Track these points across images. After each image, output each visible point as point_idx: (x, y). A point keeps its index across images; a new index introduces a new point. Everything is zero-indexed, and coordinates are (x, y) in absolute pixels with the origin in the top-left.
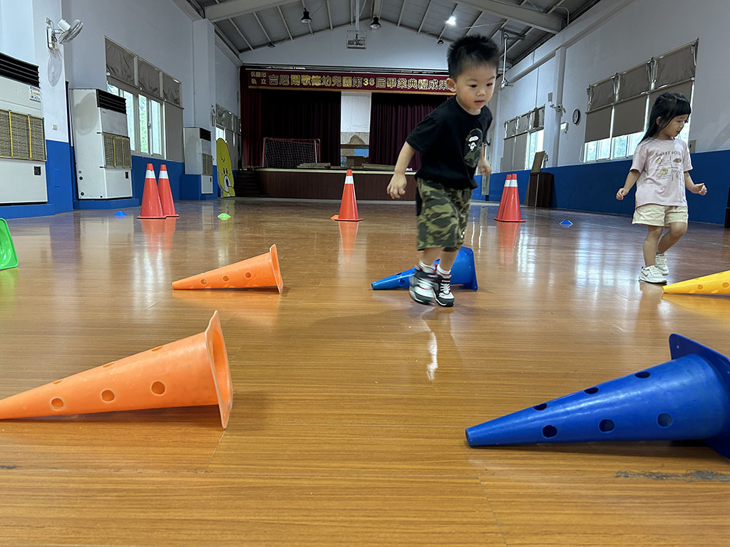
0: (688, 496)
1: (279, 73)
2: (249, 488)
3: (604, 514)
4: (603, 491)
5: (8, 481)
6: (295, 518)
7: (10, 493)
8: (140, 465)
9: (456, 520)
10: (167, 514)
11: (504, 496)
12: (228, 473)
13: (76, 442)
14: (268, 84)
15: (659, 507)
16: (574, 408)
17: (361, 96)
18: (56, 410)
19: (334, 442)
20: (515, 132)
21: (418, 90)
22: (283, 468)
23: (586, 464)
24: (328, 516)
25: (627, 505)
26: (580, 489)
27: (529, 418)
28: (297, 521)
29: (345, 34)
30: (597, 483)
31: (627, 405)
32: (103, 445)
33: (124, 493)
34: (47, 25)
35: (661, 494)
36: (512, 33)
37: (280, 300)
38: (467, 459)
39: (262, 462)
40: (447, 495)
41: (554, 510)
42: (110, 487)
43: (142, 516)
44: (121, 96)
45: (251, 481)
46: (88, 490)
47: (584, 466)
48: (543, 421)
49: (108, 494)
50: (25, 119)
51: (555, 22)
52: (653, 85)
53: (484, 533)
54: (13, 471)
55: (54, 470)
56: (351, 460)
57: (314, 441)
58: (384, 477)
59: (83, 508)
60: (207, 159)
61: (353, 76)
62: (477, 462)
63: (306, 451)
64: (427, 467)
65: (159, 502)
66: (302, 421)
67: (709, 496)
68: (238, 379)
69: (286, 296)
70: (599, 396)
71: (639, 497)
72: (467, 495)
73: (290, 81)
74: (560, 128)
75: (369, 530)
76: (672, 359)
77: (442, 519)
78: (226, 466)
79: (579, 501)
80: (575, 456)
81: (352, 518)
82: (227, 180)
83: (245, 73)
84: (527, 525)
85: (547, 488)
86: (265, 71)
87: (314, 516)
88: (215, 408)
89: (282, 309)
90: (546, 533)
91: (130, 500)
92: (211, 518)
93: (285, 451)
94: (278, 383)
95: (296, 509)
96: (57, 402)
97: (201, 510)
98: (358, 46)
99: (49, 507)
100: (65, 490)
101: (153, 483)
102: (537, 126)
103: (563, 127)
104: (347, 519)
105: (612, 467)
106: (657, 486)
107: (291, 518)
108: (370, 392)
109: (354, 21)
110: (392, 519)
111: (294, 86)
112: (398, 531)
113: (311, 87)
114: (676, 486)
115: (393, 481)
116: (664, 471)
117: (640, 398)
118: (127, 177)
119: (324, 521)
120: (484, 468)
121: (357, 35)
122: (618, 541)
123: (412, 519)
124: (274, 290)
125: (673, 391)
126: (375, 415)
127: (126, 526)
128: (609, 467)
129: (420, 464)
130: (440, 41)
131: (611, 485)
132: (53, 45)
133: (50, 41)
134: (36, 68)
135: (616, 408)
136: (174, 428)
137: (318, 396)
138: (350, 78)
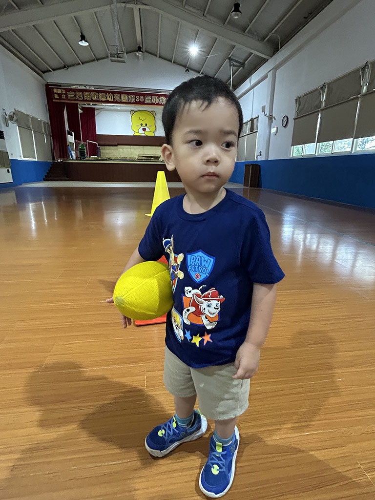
1: (74, 91)
14: (67, 98)
36: (236, 61)
51: (269, 49)
52: (365, 89)
60: (2, 154)
61: (128, 94)
73: (83, 96)
74: (270, 131)
83: (49, 90)
86: (64, 89)
98: (119, 59)
102: (252, 131)
103: (273, 130)
111: (86, 101)
113: (99, 101)
121: (117, 49)
130: (187, 70)
138: (126, 96)
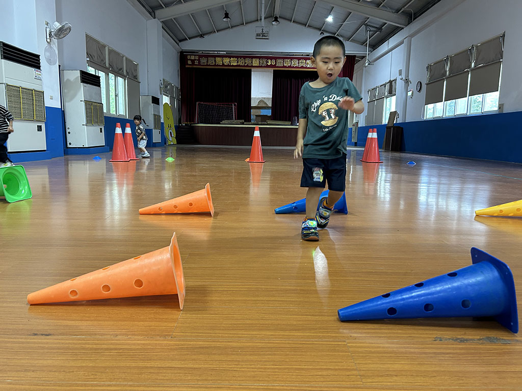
0: (480, 353)
1: (207, 56)
2: (200, 347)
3: (424, 364)
4: (425, 350)
5: (47, 343)
6: (229, 366)
7: (49, 351)
8: (129, 333)
9: (331, 367)
10: (150, 363)
11: (361, 352)
12: (185, 338)
13: (87, 318)
14: (199, 64)
15: (460, 360)
16: (407, 296)
17: (266, 72)
18: (73, 298)
19: (252, 318)
20: (375, 98)
21: (306, 68)
22: (220, 335)
23: (415, 332)
24: (250, 365)
25: (439, 358)
26: (411, 348)
27: (379, 303)
28: (231, 368)
29: (254, 28)
30: (422, 345)
31: (442, 294)
32: (104, 321)
33: (121, 351)
34: (46, 26)
35: (463, 351)
36: (373, 27)
37: (212, 222)
38: (339, 329)
39: (207, 331)
40: (325, 352)
41: (393, 361)
42: (112, 347)
43: (134, 365)
44: (97, 75)
45: (200, 343)
46: (99, 349)
47: (414, 333)
48: (388, 305)
49: (112, 351)
50: (31, 92)
51: (404, 19)
52: (473, 64)
53: (348, 375)
54: (49, 337)
55: (75, 336)
56: (264, 330)
57: (240, 318)
58: (285, 341)
59: (96, 360)
60: (157, 118)
61: (260, 58)
62: (345, 331)
63: (235, 324)
64: (313, 334)
65: (143, 356)
66: (231, 305)
67: (493, 353)
68: (188, 277)
69: (216, 219)
70: (424, 288)
71: (448, 354)
72: (339, 352)
73: (215, 62)
74: (407, 94)
75: (276, 373)
76: (473, 263)
77: (322, 367)
78: (184, 334)
79: (410, 356)
80: (409, 327)
81: (265, 366)
82: (171, 133)
83: (183, 57)
84: (376, 370)
85: (389, 347)
86: (197, 55)
87: (242, 365)
88: (175, 297)
89: (214, 228)
90: (388, 375)
91: (125, 355)
92: (177, 366)
93: (221, 324)
94: (214, 279)
95: (230, 361)
96: (74, 292)
97: (170, 361)
98: (264, 37)
99: (75, 359)
100: (84, 349)
101: (139, 344)
102: (391, 93)
103: (410, 93)
104: (263, 367)
105: (432, 334)
106: (461, 346)
107: (227, 366)
108: (276, 286)
109: (261, 19)
110: (290, 367)
111: (218, 65)
112: (295, 374)
113: (230, 66)
114: (473, 346)
115: (290, 343)
116: (466, 337)
117: (450, 290)
118: (101, 132)
119: (248, 368)
120: (349, 335)
121: (262, 29)
122: (433, 380)
123: (304, 367)
124: (208, 214)
125: (471, 285)
126: (278, 301)
127: (124, 371)
128: (430, 334)
129: (308, 332)
130: (322, 33)
131: (430, 346)
132: (50, 40)
133: (48, 37)
134: (38, 56)
135: (435, 296)
136: (148, 309)
137: (242, 288)
138: (258, 60)
